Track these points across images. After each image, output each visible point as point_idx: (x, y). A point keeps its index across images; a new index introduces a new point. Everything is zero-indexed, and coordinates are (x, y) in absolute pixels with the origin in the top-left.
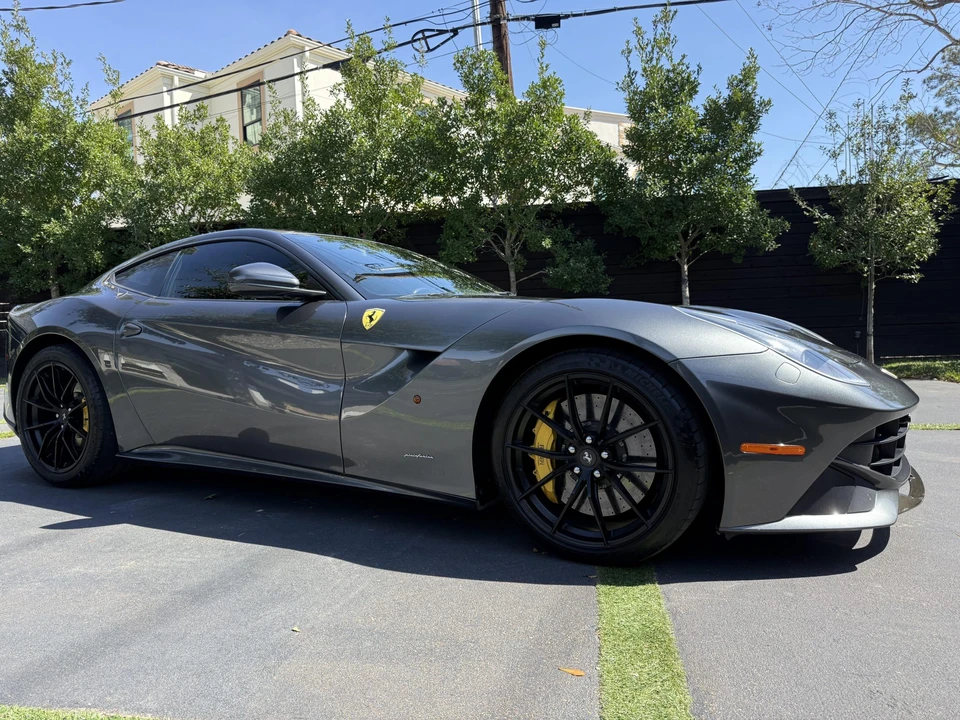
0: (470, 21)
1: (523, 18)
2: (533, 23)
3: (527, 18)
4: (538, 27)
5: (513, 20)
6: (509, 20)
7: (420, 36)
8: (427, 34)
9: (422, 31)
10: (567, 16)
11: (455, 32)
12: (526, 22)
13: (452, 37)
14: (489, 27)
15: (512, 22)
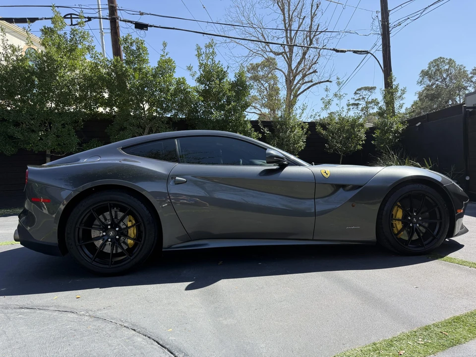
0: (97, 15)
1: (129, 21)
2: (134, 25)
3: (131, 22)
4: (136, 27)
5: (123, 21)
6: (121, 20)
7: (69, 16)
8: (73, 16)
9: (71, 14)
10: (151, 26)
11: (90, 19)
12: (130, 24)
13: (87, 21)
14: (108, 21)
15: (122, 22)
